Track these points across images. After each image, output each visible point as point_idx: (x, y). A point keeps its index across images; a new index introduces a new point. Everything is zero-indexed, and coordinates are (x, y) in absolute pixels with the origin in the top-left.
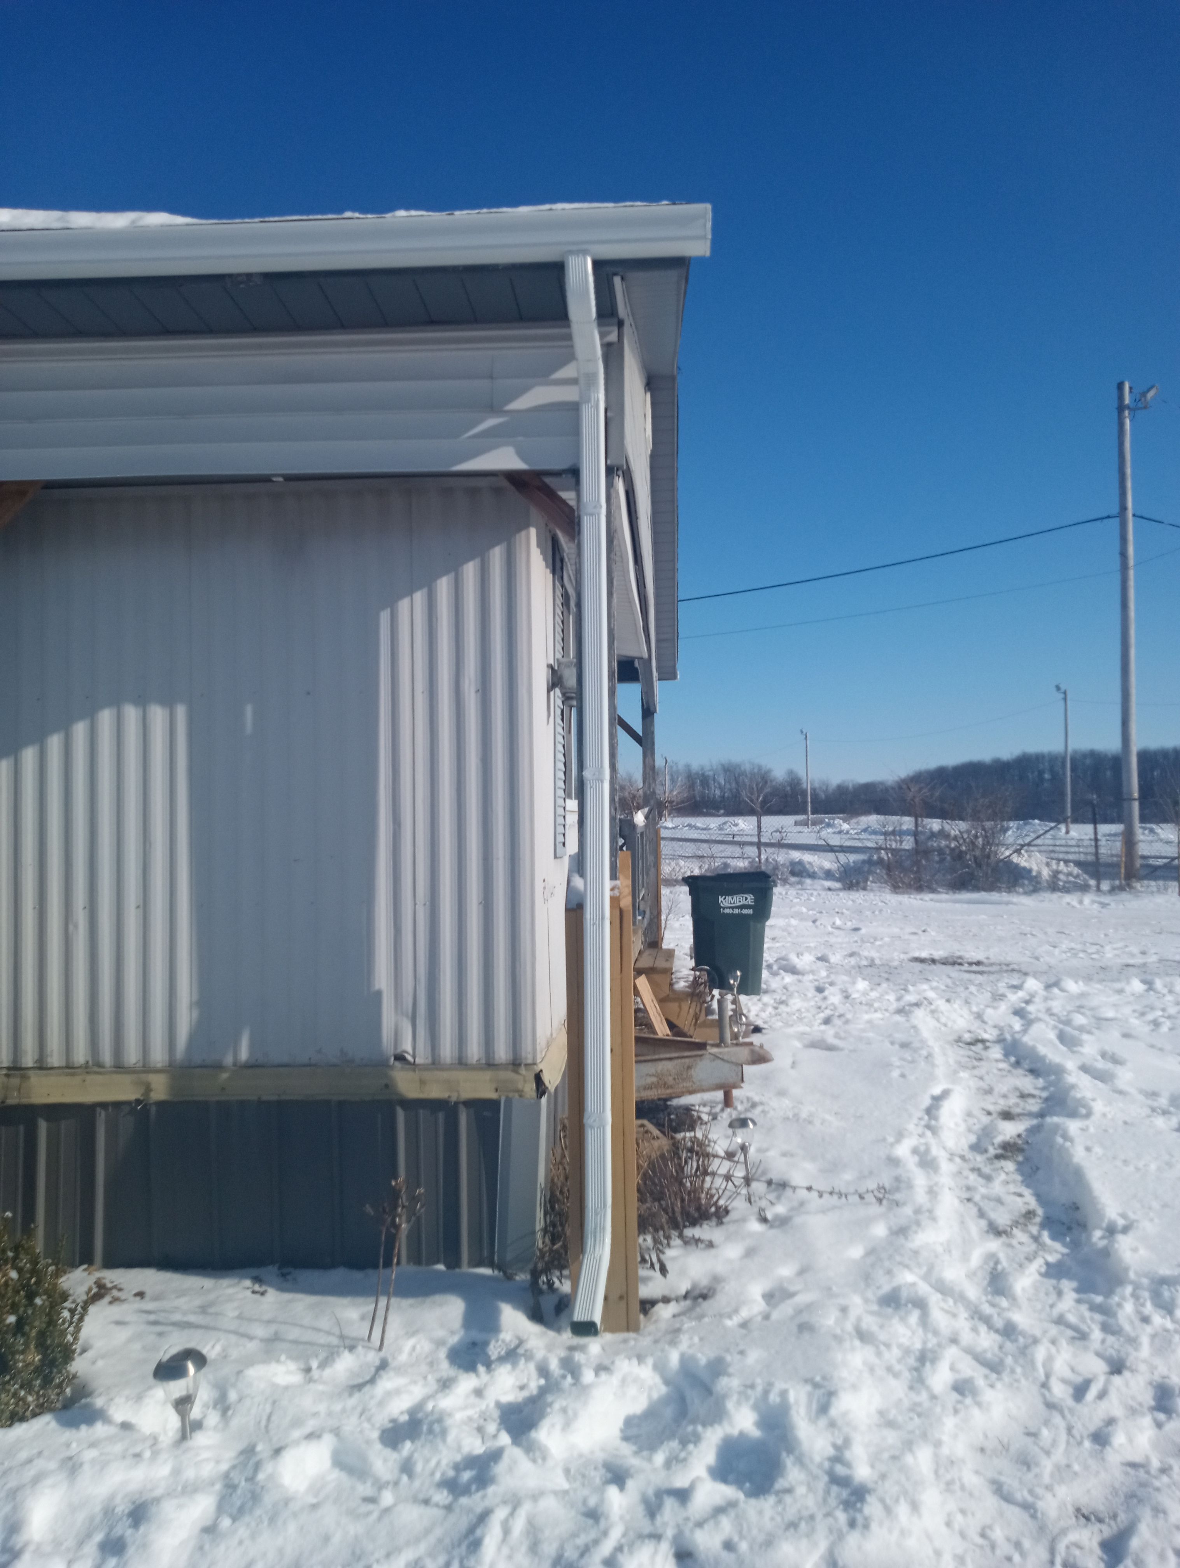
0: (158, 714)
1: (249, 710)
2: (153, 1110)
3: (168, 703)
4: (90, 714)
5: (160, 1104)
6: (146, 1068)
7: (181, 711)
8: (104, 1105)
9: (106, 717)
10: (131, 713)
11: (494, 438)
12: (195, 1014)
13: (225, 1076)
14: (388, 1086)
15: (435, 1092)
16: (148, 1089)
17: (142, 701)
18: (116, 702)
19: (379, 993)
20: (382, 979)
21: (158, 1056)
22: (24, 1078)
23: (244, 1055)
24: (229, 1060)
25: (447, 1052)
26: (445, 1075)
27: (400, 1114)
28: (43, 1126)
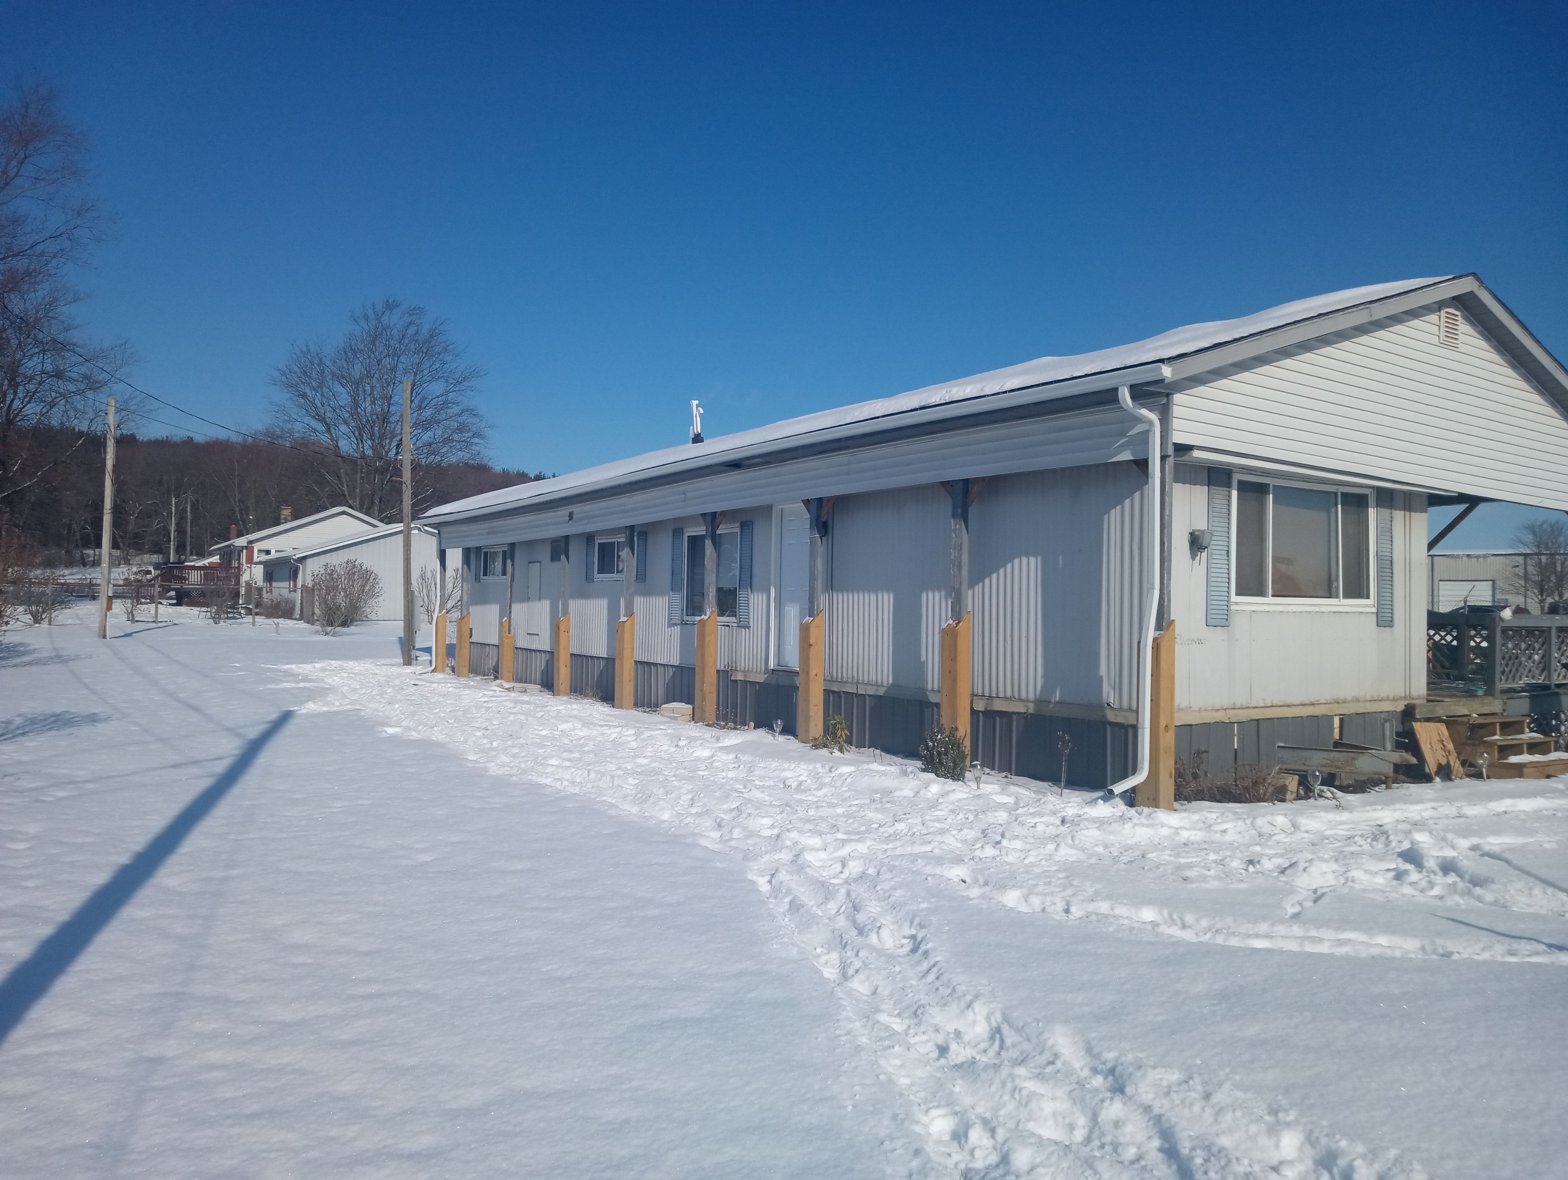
0: (1032, 560)
1: (1061, 558)
2: (1029, 716)
3: (1035, 556)
4: (1011, 560)
5: (1031, 714)
6: (1028, 701)
7: (1039, 559)
8: (1014, 713)
9: (1017, 561)
10: (1024, 560)
11: (1123, 447)
12: (1043, 680)
13: (1051, 706)
14: (1104, 716)
15: (1120, 720)
16: (1028, 709)
17: (1027, 555)
18: (1019, 556)
19: (1101, 678)
20: (1103, 672)
21: (1031, 696)
22: (992, 700)
23: (1057, 699)
24: (1053, 700)
25: (1125, 704)
26: (1123, 713)
27: (1109, 728)
28: (998, 719)
